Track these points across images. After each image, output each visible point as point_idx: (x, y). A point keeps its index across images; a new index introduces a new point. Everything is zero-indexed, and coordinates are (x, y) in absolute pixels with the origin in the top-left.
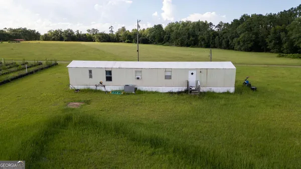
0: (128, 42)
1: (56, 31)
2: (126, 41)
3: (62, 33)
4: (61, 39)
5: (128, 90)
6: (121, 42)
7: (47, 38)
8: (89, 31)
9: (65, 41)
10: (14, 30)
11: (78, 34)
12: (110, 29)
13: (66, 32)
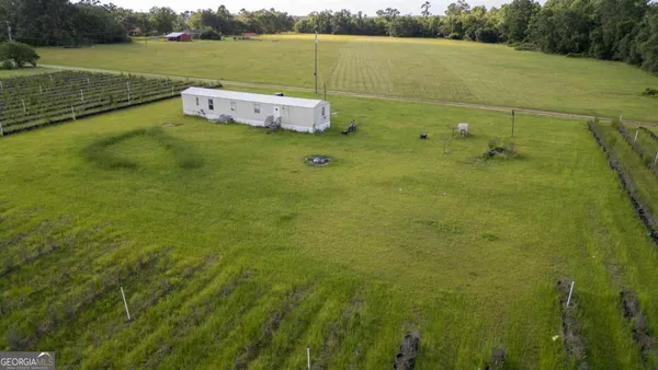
0: (455, 38)
1: (323, 14)
2: (451, 35)
3: (331, 17)
4: (328, 31)
5: (222, 120)
6: (442, 36)
7: (305, 28)
8: (380, 12)
9: (336, 33)
10: (251, 15)
11: (360, 21)
12: (424, 9)
13: (340, 15)
